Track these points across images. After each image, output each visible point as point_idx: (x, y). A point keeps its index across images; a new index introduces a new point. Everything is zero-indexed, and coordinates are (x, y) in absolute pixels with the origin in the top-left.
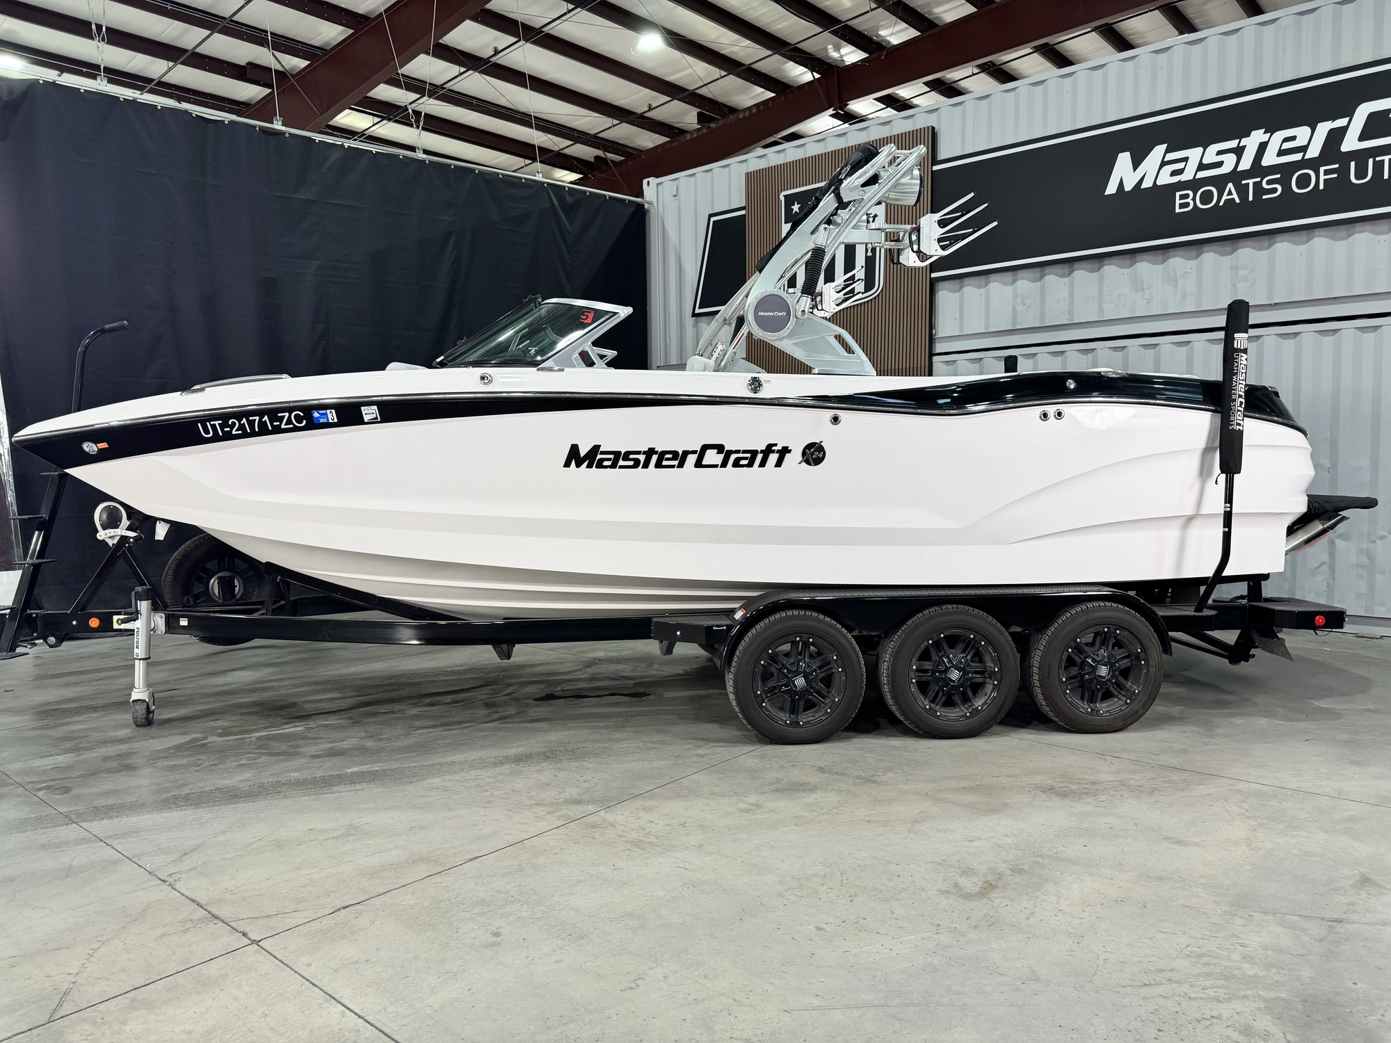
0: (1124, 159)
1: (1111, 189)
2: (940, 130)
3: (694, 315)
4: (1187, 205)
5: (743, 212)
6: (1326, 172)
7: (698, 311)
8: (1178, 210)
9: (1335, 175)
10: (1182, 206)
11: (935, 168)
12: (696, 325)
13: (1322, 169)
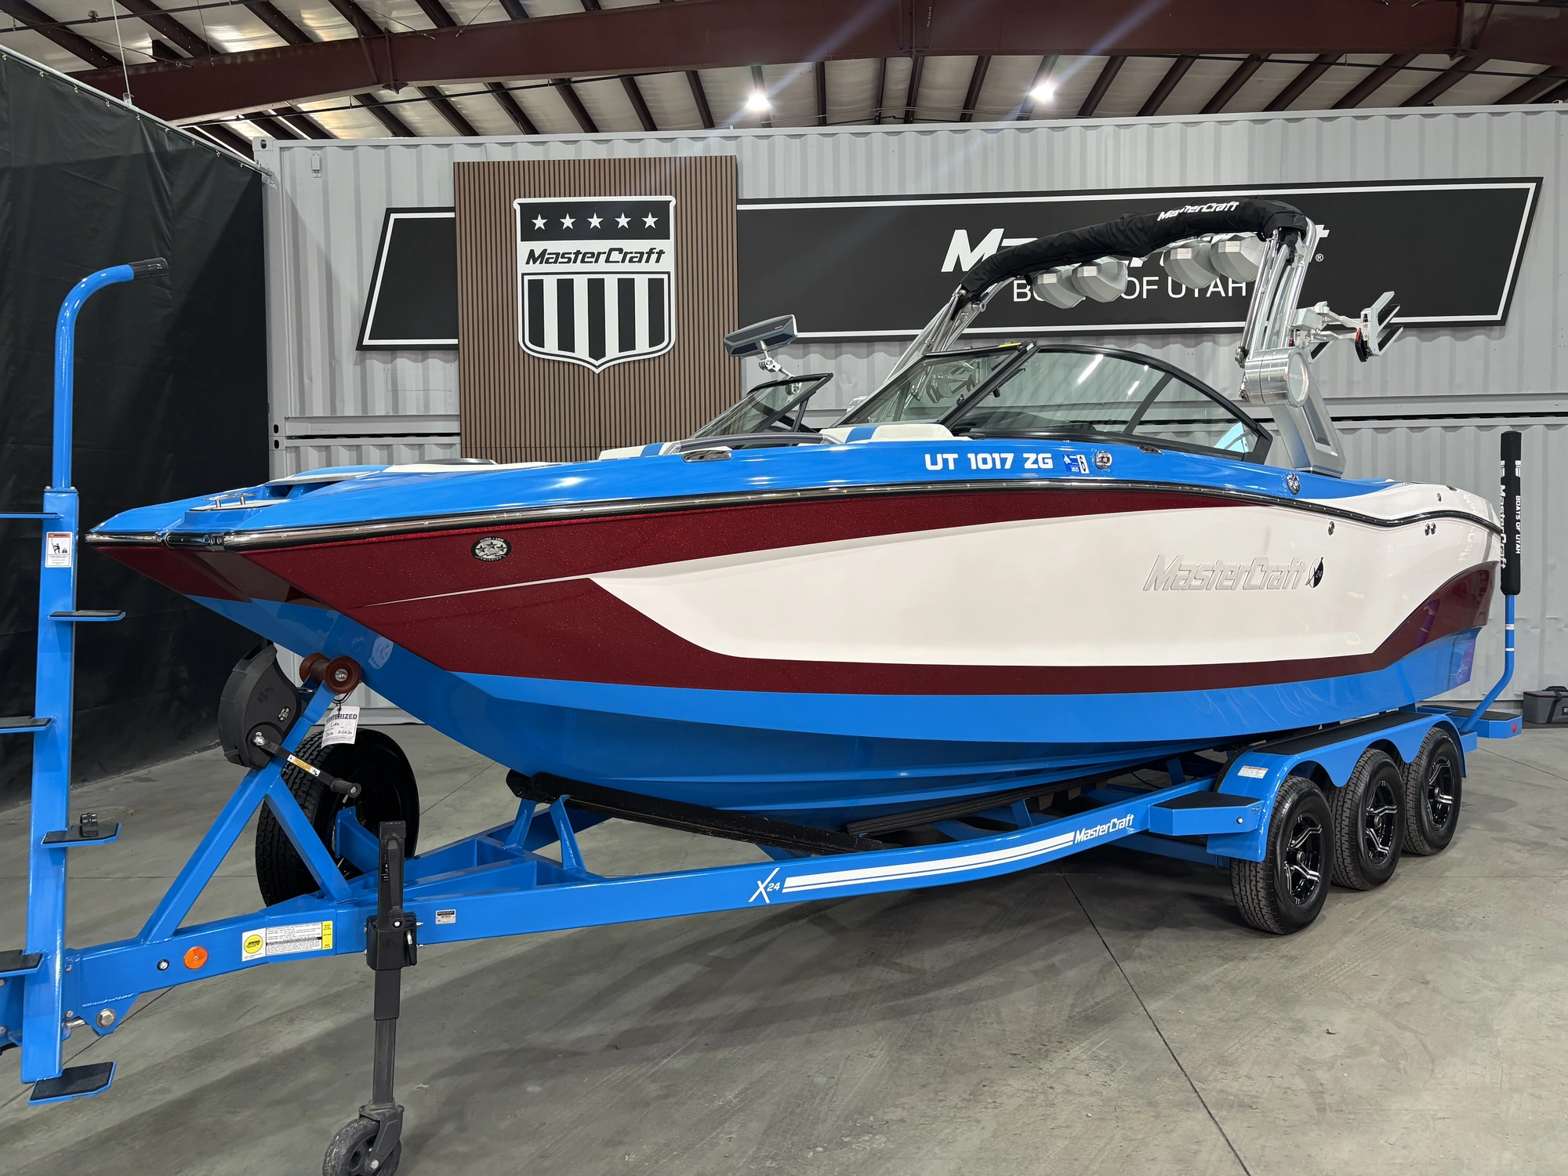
0: (960, 237)
1: (948, 266)
2: (742, 163)
3: (360, 347)
4: (1024, 295)
5: (451, 215)
6: (1149, 283)
7: (367, 342)
8: (1016, 299)
9: (1156, 287)
10: (1020, 295)
11: (741, 207)
12: (361, 362)
13: (1145, 279)
